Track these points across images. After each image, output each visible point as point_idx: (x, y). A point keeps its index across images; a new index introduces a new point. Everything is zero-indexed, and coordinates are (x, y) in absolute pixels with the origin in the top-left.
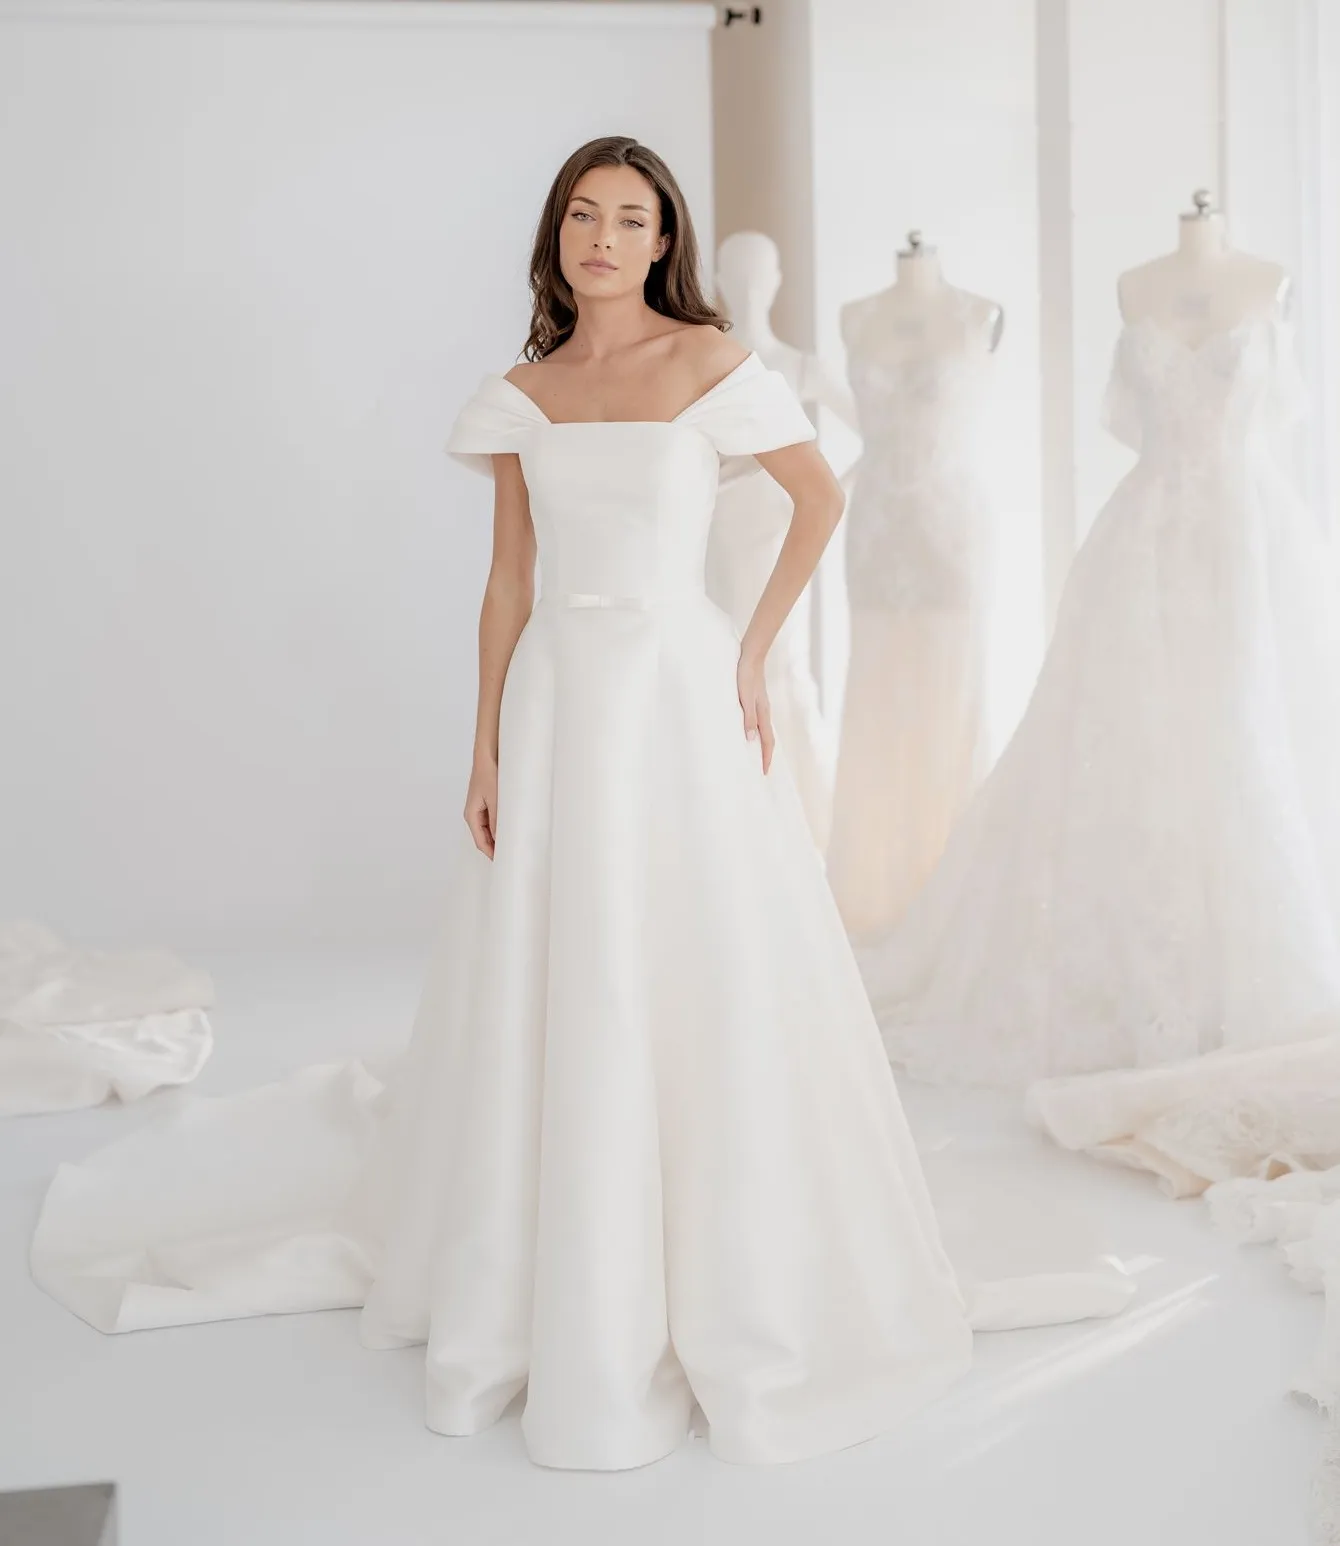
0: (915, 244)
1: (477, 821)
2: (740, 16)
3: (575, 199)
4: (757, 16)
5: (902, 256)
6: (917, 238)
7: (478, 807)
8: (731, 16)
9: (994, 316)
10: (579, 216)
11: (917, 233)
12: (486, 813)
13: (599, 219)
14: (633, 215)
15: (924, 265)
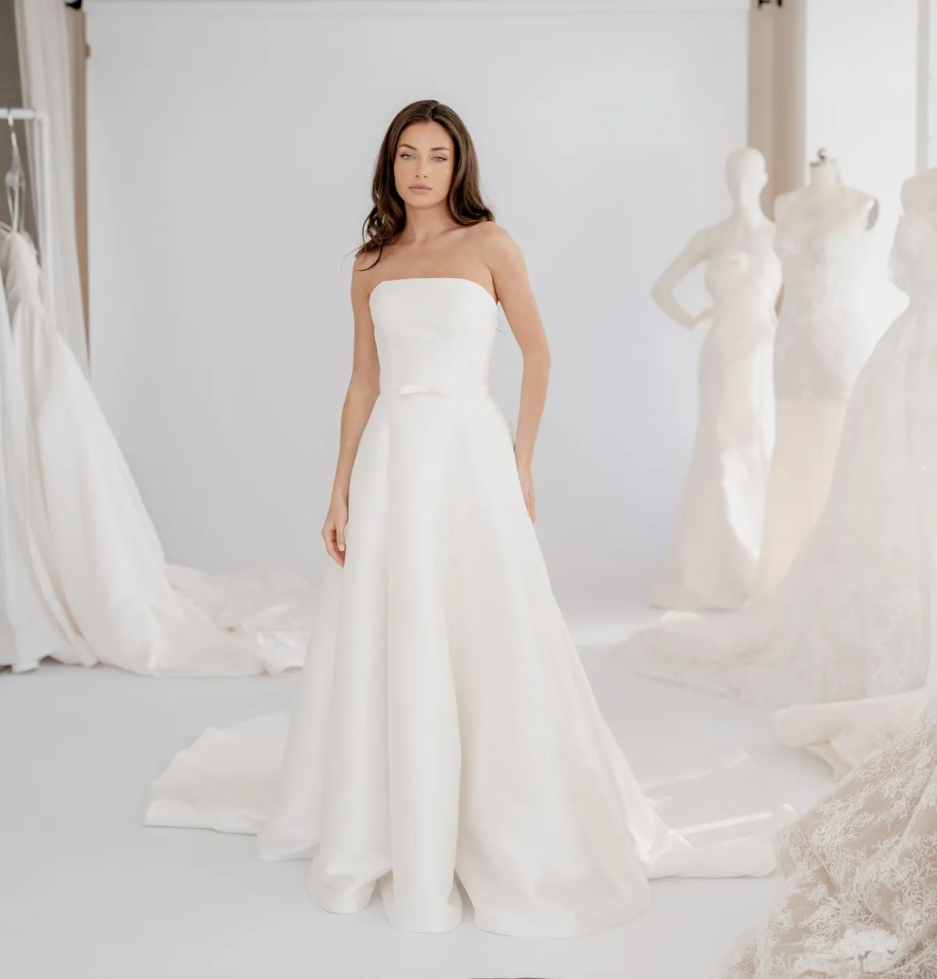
0: (822, 158)
1: (329, 537)
2: (768, 2)
3: (403, 146)
4: (780, 2)
5: (813, 165)
6: (824, 154)
7: (330, 527)
8: (761, 2)
9: (870, 204)
10: (405, 157)
11: (823, 150)
12: (334, 532)
13: (417, 157)
14: (439, 153)
15: (827, 171)
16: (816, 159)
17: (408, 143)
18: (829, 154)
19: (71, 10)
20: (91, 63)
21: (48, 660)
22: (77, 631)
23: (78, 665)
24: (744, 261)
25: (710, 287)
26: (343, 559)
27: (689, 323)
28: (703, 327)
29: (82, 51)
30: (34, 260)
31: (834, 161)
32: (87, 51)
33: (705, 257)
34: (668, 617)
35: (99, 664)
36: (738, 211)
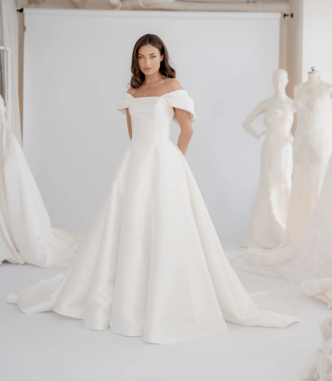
0: (313, 70)
2: (288, 15)
4: (292, 15)
5: (309, 73)
6: (314, 69)
8: (285, 15)
10: (141, 58)
11: (314, 67)
13: (145, 58)
14: (153, 55)
15: (315, 76)
16: (311, 71)
19: (19, 13)
20: (26, 33)
21: (5, 262)
22: (18, 251)
23: (17, 264)
24: (280, 112)
25: (266, 122)
27: (257, 137)
28: (263, 138)
29: (23, 28)
30: (3, 105)
31: (318, 72)
32: (24, 28)
33: (264, 111)
35: (26, 264)
36: (277, 92)
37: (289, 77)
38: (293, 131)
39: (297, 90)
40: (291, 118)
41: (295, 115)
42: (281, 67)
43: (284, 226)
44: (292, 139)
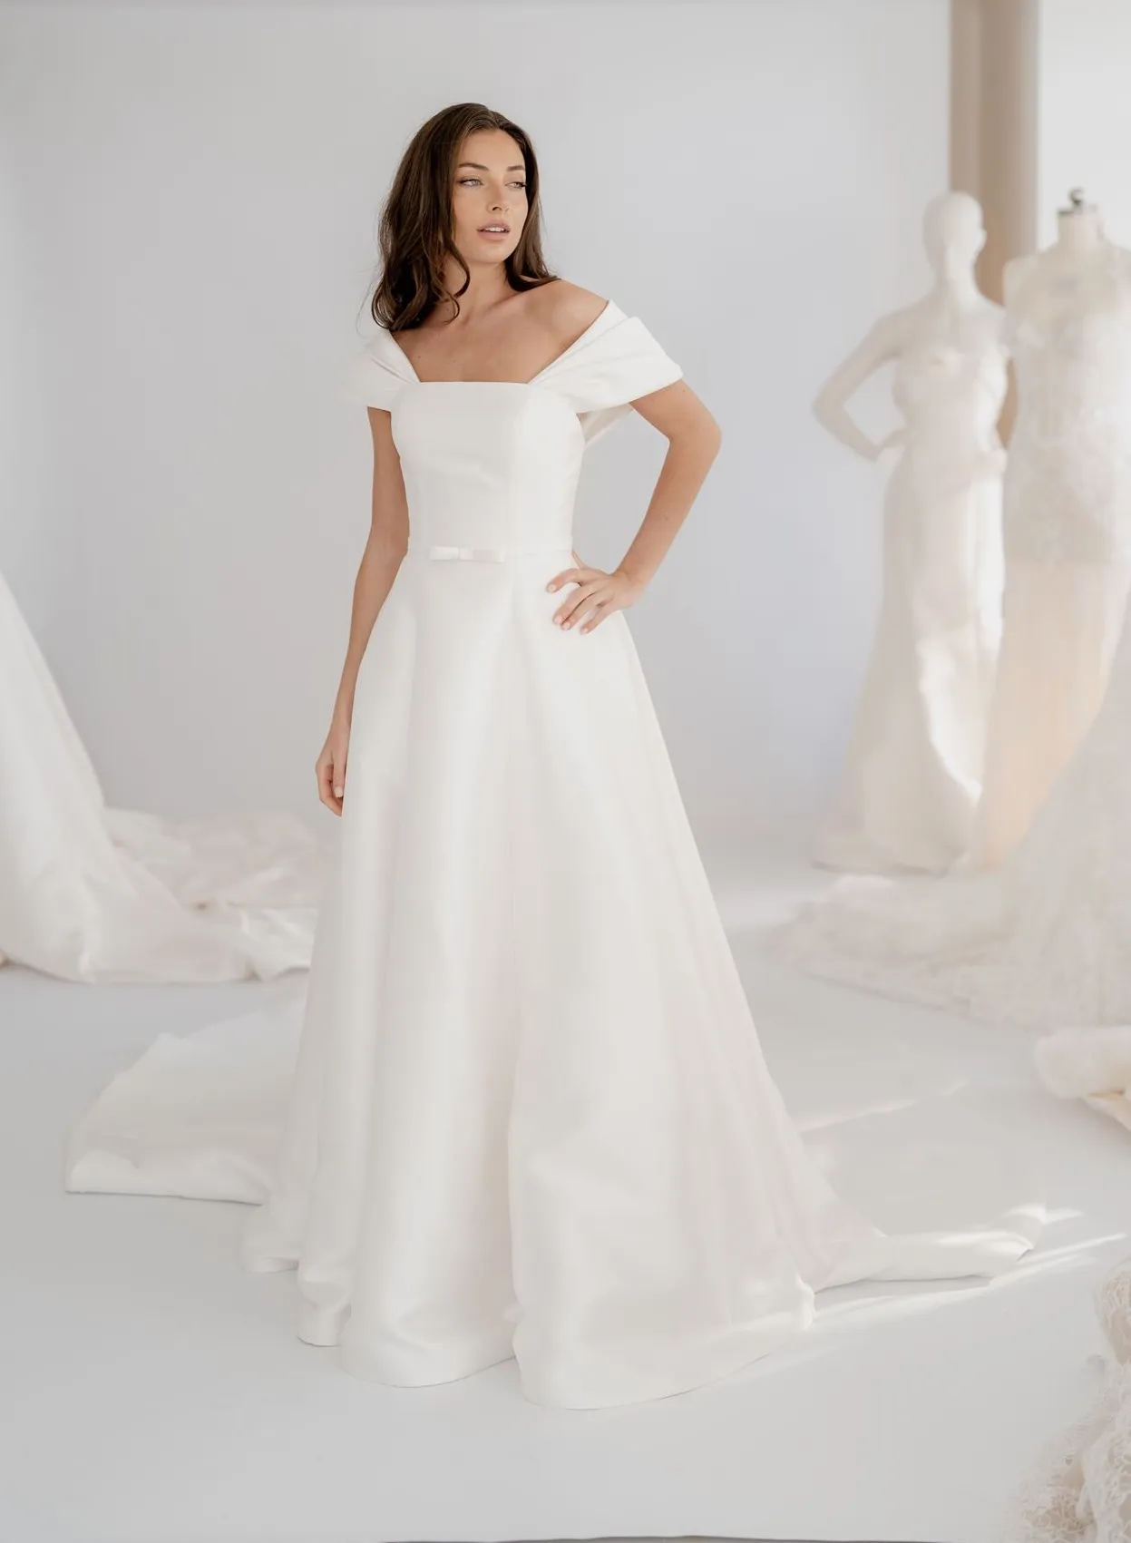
1: (323, 776)
3: (463, 164)
10: (469, 182)
12: (332, 768)
13: (486, 183)
14: (516, 175)
16: (1067, 204)
17: (473, 161)
18: (1087, 197)
24: (952, 359)
25: (901, 398)
26: (341, 807)
27: (870, 452)
28: (891, 457)
31: (1094, 208)
33: (893, 353)
34: (846, 883)
35: (6, 965)
36: (941, 286)
37: (987, 224)
38: (1005, 427)
39: (1014, 277)
40: (993, 382)
41: (1010, 369)
42: (957, 183)
43: (973, 789)
44: (1000, 457)
